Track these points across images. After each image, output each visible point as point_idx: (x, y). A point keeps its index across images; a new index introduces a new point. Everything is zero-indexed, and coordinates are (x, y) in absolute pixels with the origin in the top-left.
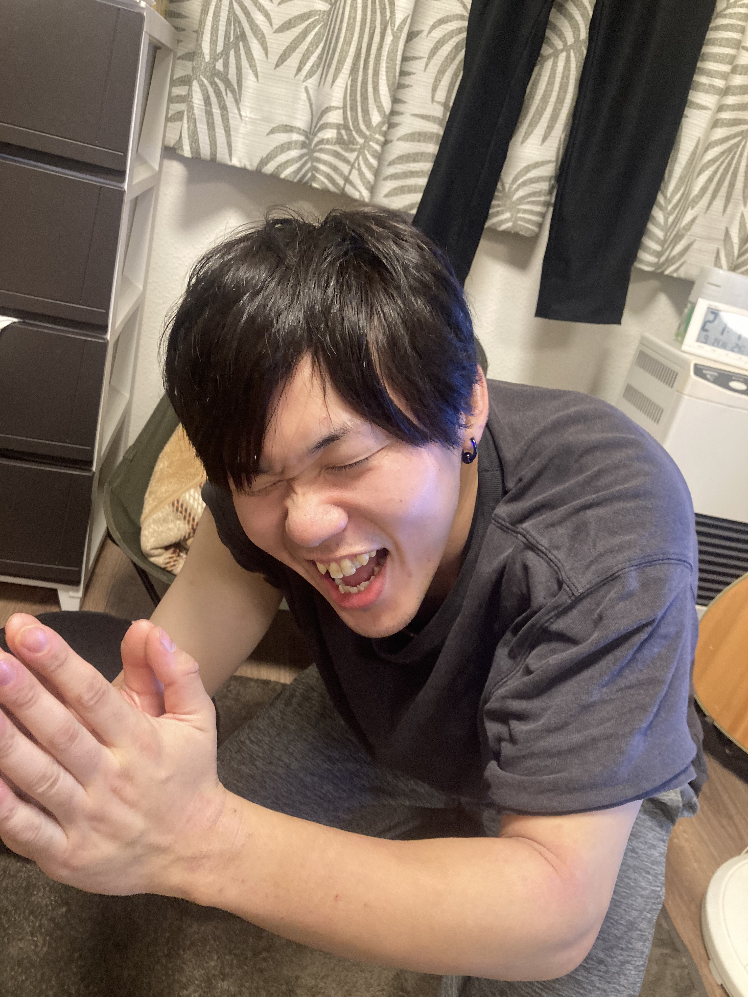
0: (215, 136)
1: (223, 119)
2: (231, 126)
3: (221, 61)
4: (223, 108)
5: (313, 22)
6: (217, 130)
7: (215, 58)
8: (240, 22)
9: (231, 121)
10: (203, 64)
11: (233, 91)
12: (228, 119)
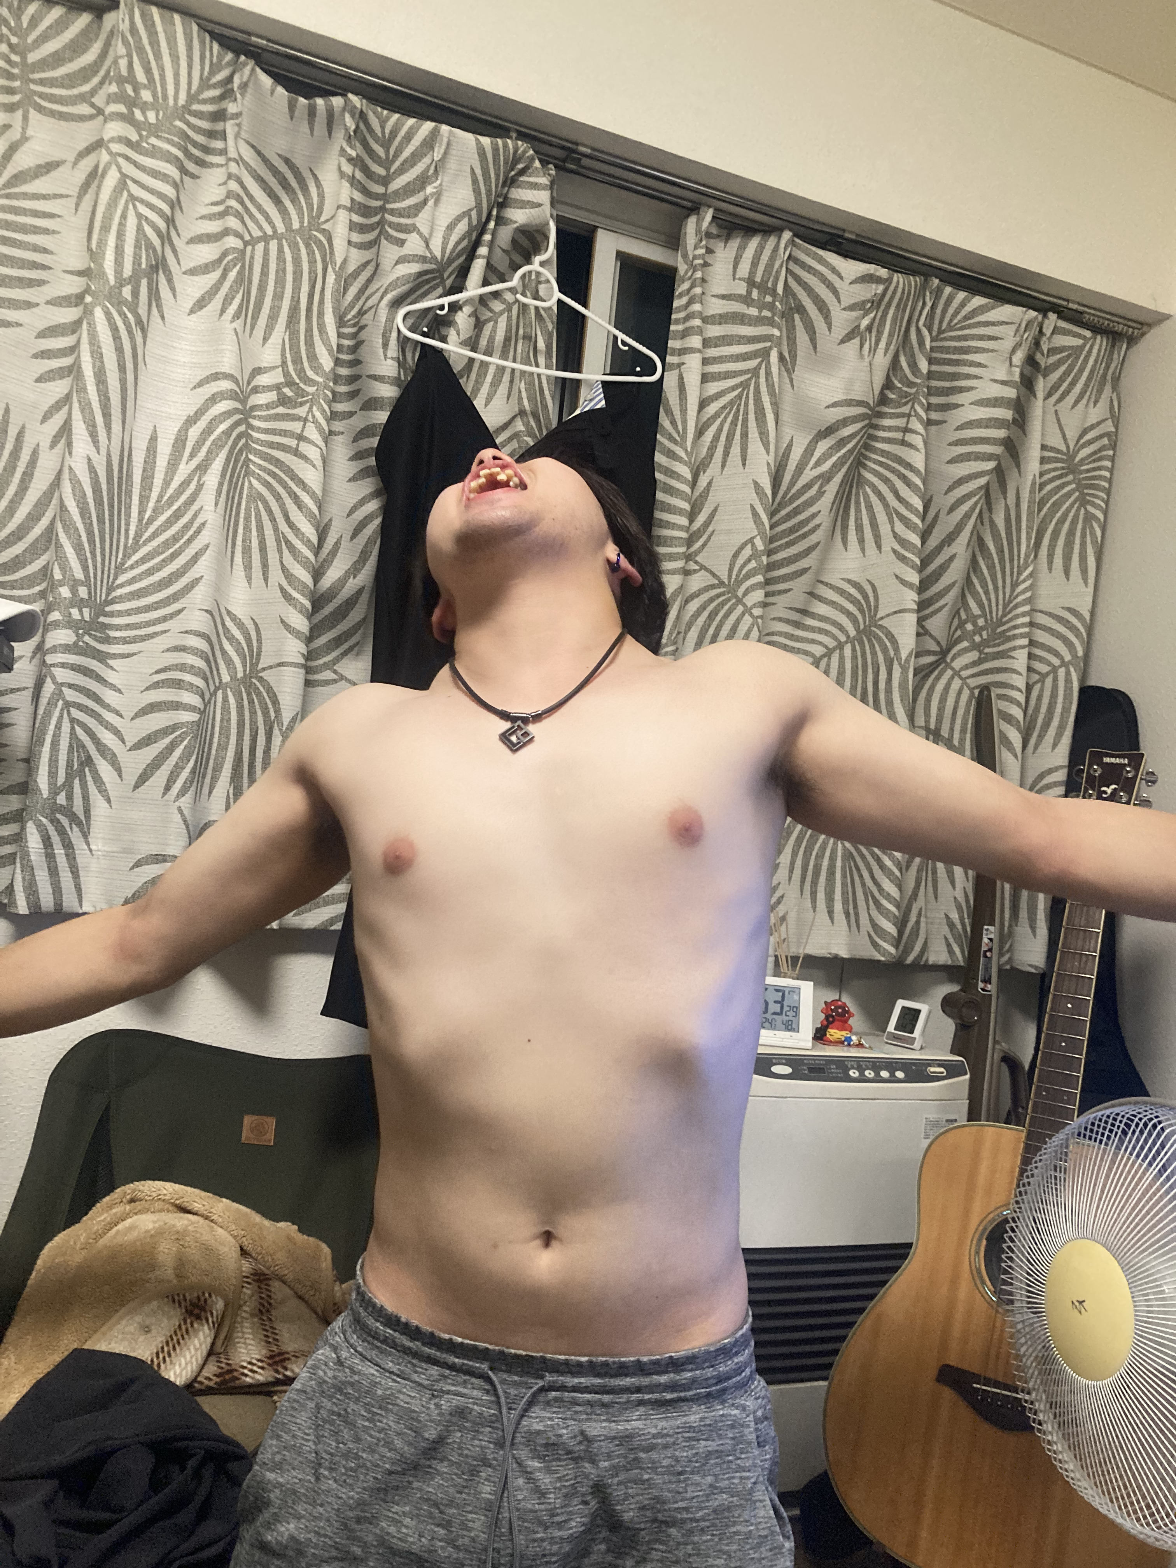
0: (59, 882)
1: (68, 860)
2: (80, 865)
3: (63, 794)
4: (68, 846)
5: (180, 736)
6: (61, 874)
7: (54, 791)
8: (84, 747)
9: (78, 860)
10: (40, 801)
11: (79, 824)
12: (75, 858)
